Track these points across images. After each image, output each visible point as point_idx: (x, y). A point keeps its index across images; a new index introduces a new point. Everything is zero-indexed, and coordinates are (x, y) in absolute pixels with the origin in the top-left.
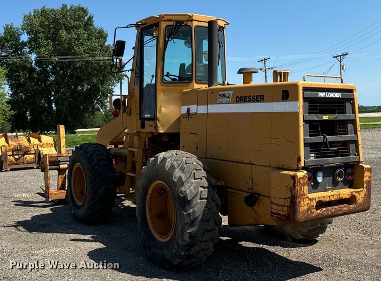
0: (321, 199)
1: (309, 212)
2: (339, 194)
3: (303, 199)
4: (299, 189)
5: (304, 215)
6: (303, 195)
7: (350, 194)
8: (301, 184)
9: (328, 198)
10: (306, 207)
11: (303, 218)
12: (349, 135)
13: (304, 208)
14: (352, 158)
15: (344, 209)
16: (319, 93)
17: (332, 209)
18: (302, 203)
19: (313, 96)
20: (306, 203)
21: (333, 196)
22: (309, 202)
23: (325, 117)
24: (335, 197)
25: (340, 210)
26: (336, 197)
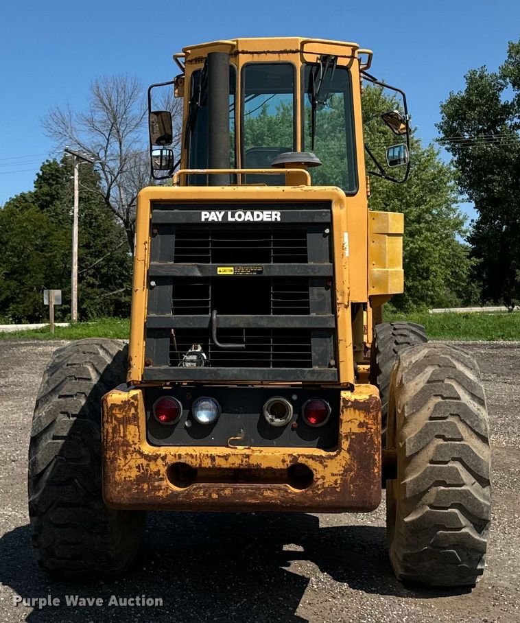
0: (182, 461)
1: (146, 486)
2: (248, 456)
3: (125, 453)
4: (110, 431)
5: (129, 490)
6: (123, 445)
7: (288, 459)
8: (116, 419)
9: (209, 460)
10: (134, 474)
11: (126, 495)
12: (313, 315)
13: (128, 474)
14: (316, 372)
15: (267, 493)
16: (203, 213)
17: (224, 489)
18: (121, 462)
19: (183, 220)
20: (132, 463)
21: (226, 457)
22: (145, 462)
23: (225, 270)
24: (231, 460)
25: (252, 496)
26: (235, 462)
